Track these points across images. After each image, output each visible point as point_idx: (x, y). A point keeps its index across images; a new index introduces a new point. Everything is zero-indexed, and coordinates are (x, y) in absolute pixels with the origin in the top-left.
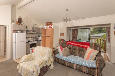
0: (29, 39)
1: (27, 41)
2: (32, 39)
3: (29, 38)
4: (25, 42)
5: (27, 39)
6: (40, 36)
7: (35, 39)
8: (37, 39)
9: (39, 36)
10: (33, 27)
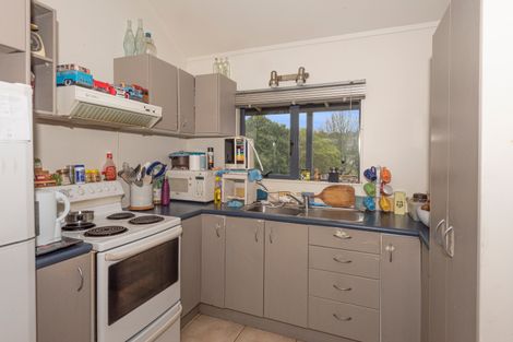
0: (76, 196)
1: (52, 234)
2: (117, 187)
3: (75, 175)
4: (26, 255)
5: (48, 197)
6: (195, 161)
7: (143, 196)
8: (165, 186)
9: (180, 161)
10: (122, 54)
